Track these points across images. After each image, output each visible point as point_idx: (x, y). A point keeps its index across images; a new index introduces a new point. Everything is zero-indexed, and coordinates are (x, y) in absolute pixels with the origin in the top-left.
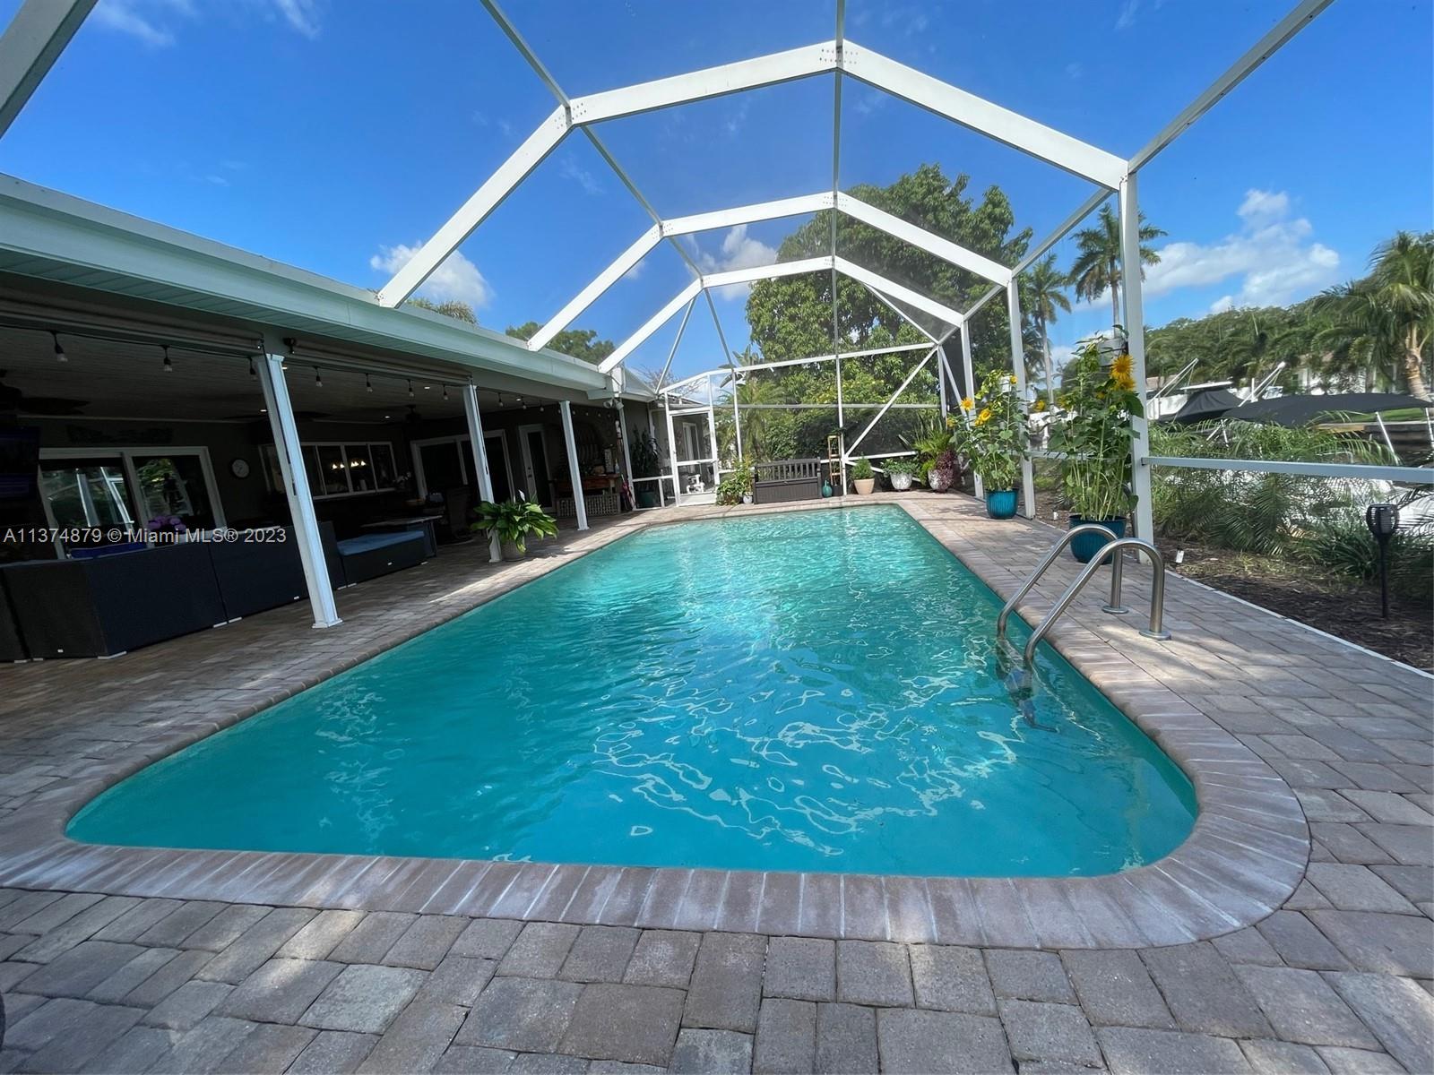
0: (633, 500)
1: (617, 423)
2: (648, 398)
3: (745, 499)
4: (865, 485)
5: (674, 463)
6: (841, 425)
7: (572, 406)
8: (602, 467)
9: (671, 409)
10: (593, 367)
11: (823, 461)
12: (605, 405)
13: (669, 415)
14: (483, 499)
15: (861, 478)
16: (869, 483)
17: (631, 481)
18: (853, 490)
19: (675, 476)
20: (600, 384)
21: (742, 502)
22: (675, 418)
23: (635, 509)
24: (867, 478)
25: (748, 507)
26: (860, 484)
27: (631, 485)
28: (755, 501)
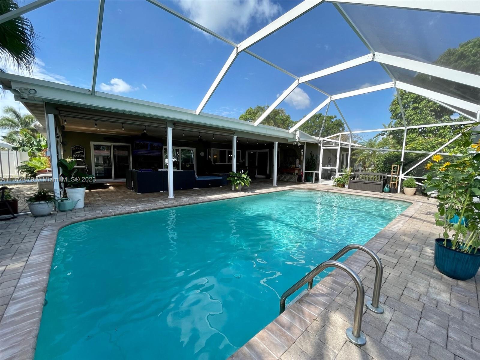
0: (303, 178)
1: (302, 150)
2: (315, 142)
3: (346, 186)
4: (409, 191)
5: (321, 167)
6: (402, 160)
7: (278, 143)
8: (294, 165)
9: (323, 146)
10: (287, 131)
11: (388, 176)
12: (293, 143)
13: (322, 149)
14: (233, 171)
15: (407, 187)
16: (413, 190)
17: (304, 171)
18: (402, 192)
19: (320, 172)
20: (292, 136)
21: (344, 187)
22: (324, 150)
23: (303, 182)
24: (411, 187)
25: (346, 190)
26: (407, 190)
27: (304, 173)
28: (349, 188)
